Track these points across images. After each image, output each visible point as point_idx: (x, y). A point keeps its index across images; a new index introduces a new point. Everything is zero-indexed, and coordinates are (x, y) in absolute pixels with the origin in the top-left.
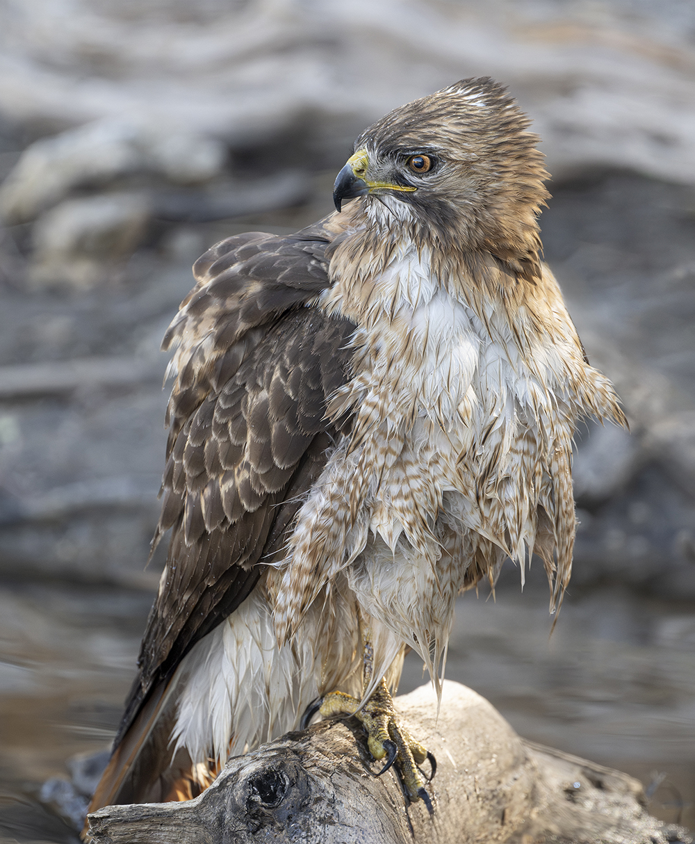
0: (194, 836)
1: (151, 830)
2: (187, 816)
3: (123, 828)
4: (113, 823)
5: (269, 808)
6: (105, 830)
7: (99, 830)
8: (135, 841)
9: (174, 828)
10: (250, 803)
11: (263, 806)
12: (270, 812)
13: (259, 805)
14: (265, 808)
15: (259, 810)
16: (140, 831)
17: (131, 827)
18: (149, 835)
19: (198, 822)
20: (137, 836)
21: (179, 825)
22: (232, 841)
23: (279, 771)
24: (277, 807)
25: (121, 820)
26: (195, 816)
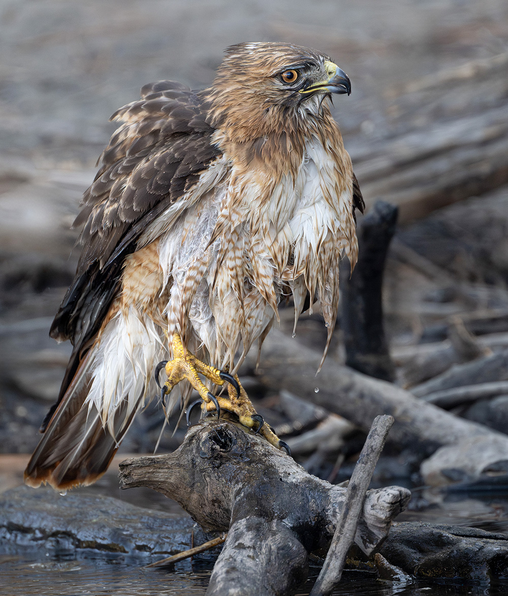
0: (178, 474)
1: (154, 472)
2: (173, 462)
3: (139, 471)
4: (135, 468)
5: (225, 452)
6: (129, 474)
7: (126, 473)
8: (146, 479)
9: (166, 470)
10: (213, 450)
11: (221, 451)
12: (226, 454)
13: (218, 451)
14: (223, 452)
15: (219, 454)
16: (149, 473)
17: (144, 470)
18: (152, 475)
19: (180, 466)
20: (147, 476)
21: (168, 468)
22: (202, 476)
23: (226, 430)
24: (229, 451)
25: (139, 466)
26: (178, 462)
